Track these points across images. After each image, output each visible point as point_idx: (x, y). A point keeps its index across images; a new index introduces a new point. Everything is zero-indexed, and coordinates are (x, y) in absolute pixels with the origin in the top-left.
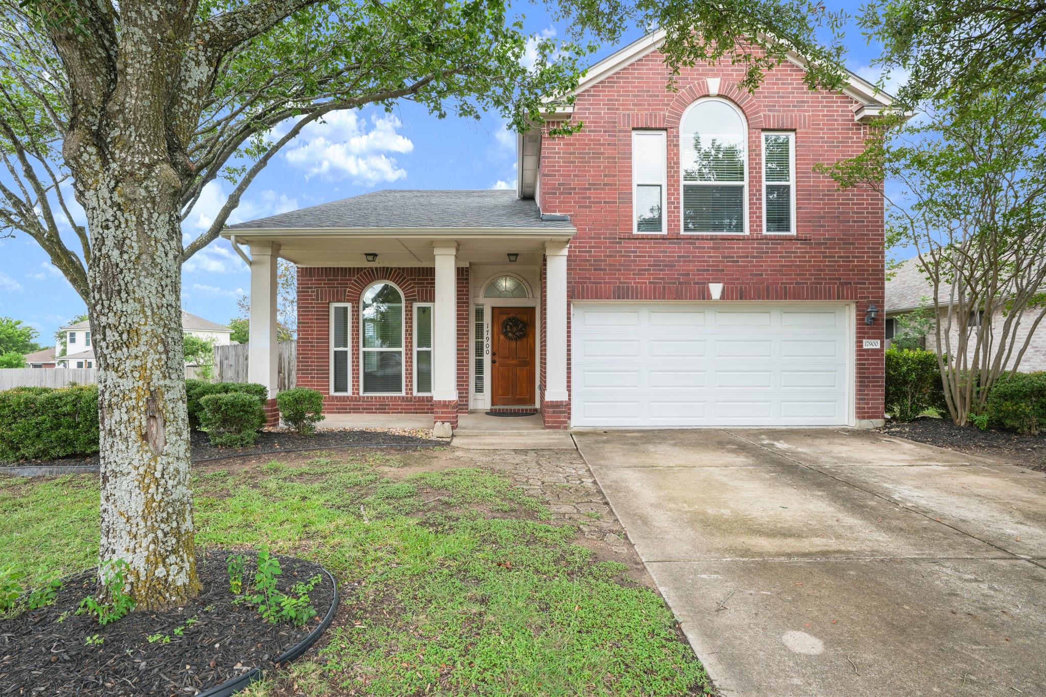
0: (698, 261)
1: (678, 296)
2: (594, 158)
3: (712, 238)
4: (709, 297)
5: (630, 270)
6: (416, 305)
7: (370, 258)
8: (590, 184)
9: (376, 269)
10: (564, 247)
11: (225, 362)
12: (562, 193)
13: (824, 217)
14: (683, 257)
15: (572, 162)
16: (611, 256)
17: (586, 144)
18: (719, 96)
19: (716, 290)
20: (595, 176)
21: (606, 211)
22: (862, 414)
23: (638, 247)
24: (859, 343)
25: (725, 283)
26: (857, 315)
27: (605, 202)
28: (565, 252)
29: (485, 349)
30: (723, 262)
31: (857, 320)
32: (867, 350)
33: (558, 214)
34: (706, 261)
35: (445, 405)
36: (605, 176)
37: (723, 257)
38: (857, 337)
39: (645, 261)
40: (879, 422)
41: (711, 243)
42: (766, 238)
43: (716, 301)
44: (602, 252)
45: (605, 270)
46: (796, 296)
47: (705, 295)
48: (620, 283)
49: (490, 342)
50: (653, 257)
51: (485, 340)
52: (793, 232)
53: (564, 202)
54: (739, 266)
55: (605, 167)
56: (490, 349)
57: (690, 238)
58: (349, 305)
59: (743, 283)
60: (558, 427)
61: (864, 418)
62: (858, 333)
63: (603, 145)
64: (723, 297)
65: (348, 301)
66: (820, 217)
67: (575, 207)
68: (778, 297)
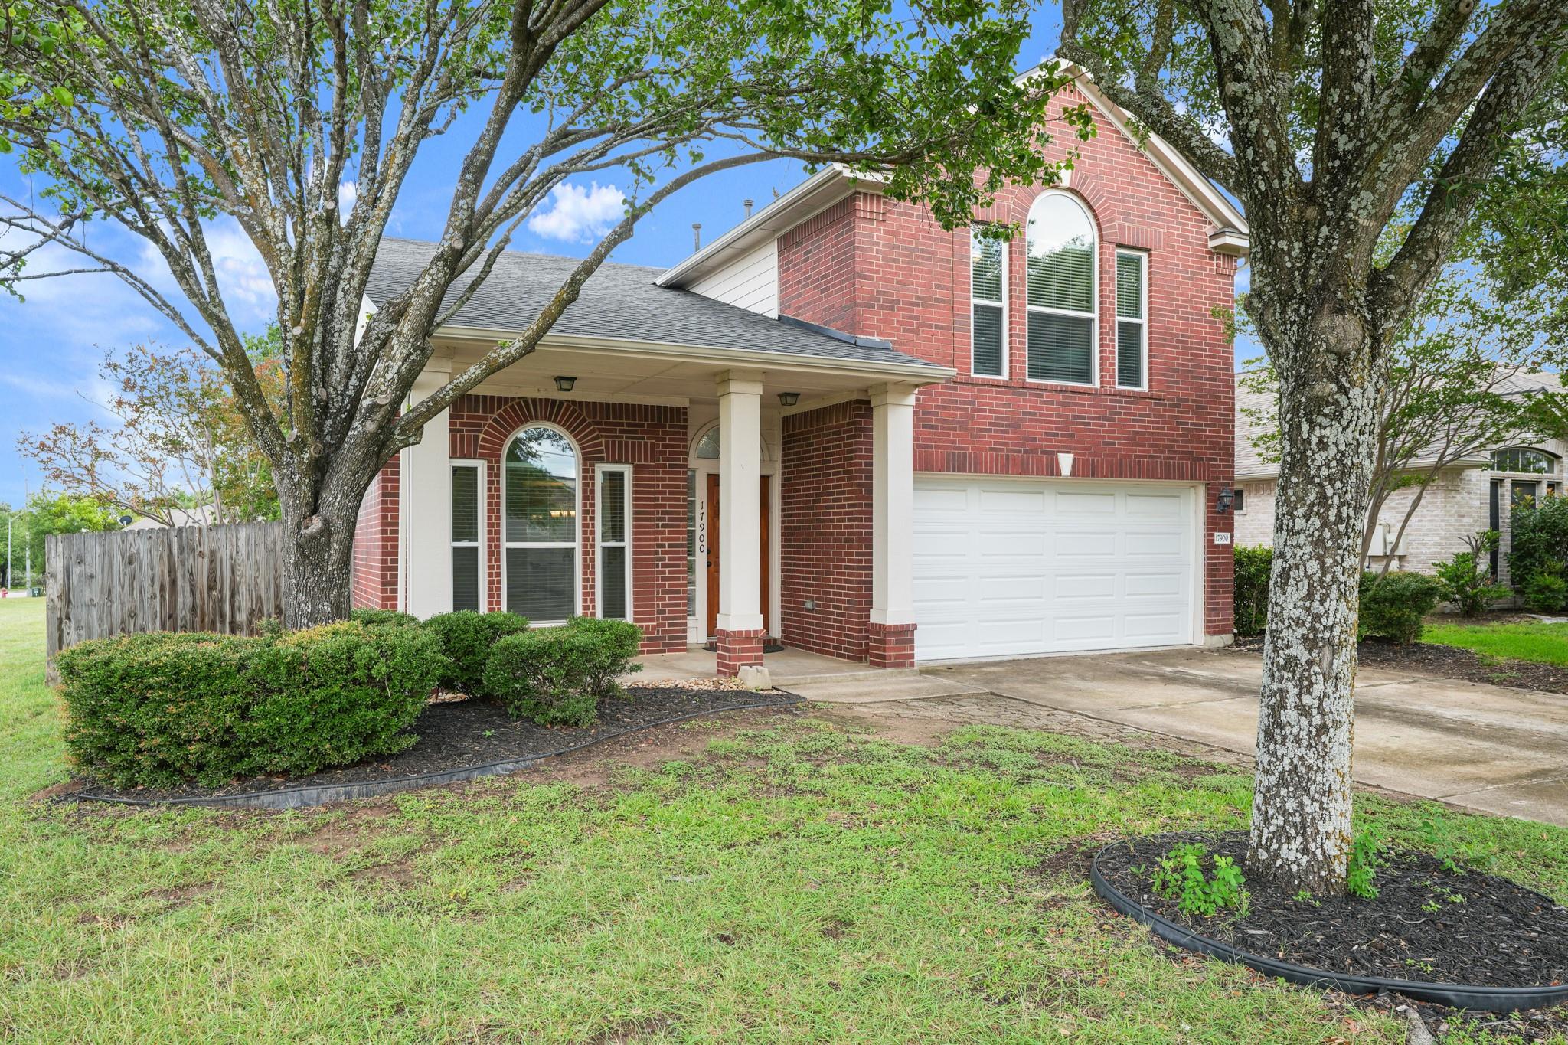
0: (1047, 422)
1: (1024, 470)
2: (923, 258)
3: (1062, 390)
4: (1058, 472)
5: (967, 430)
6: (601, 468)
7: (565, 385)
8: (918, 297)
10: (910, 393)
11: (77, 570)
12: (881, 307)
13: (1177, 371)
14: (1029, 414)
15: (894, 261)
16: (944, 408)
17: (913, 236)
18: (1069, 190)
19: (1066, 461)
20: (924, 285)
21: (938, 340)
22: (1212, 628)
23: (977, 397)
24: (1209, 537)
25: (1076, 454)
26: (1208, 501)
27: (937, 327)
28: (911, 400)
29: (698, 544)
30: (1073, 423)
31: (1208, 507)
32: (1218, 546)
33: (877, 338)
34: (1055, 422)
36: (938, 287)
37: (1074, 417)
38: (1208, 530)
39: (985, 418)
40: (1228, 638)
41: (1060, 398)
42: (1119, 394)
43: (1066, 478)
44: (933, 401)
45: (936, 427)
46: (1151, 475)
47: (1053, 469)
48: (956, 448)
49: (705, 532)
50: (994, 412)
51: (698, 529)
52: (1145, 388)
53: (885, 322)
54: (1091, 431)
55: (937, 273)
56: (705, 543)
57: (1038, 387)
59: (1095, 455)
60: (902, 665)
61: (1214, 633)
62: (1208, 524)
63: (935, 240)
64: (1073, 474)
65: (482, 457)
66: (1174, 370)
67: (898, 330)
68: (1132, 476)
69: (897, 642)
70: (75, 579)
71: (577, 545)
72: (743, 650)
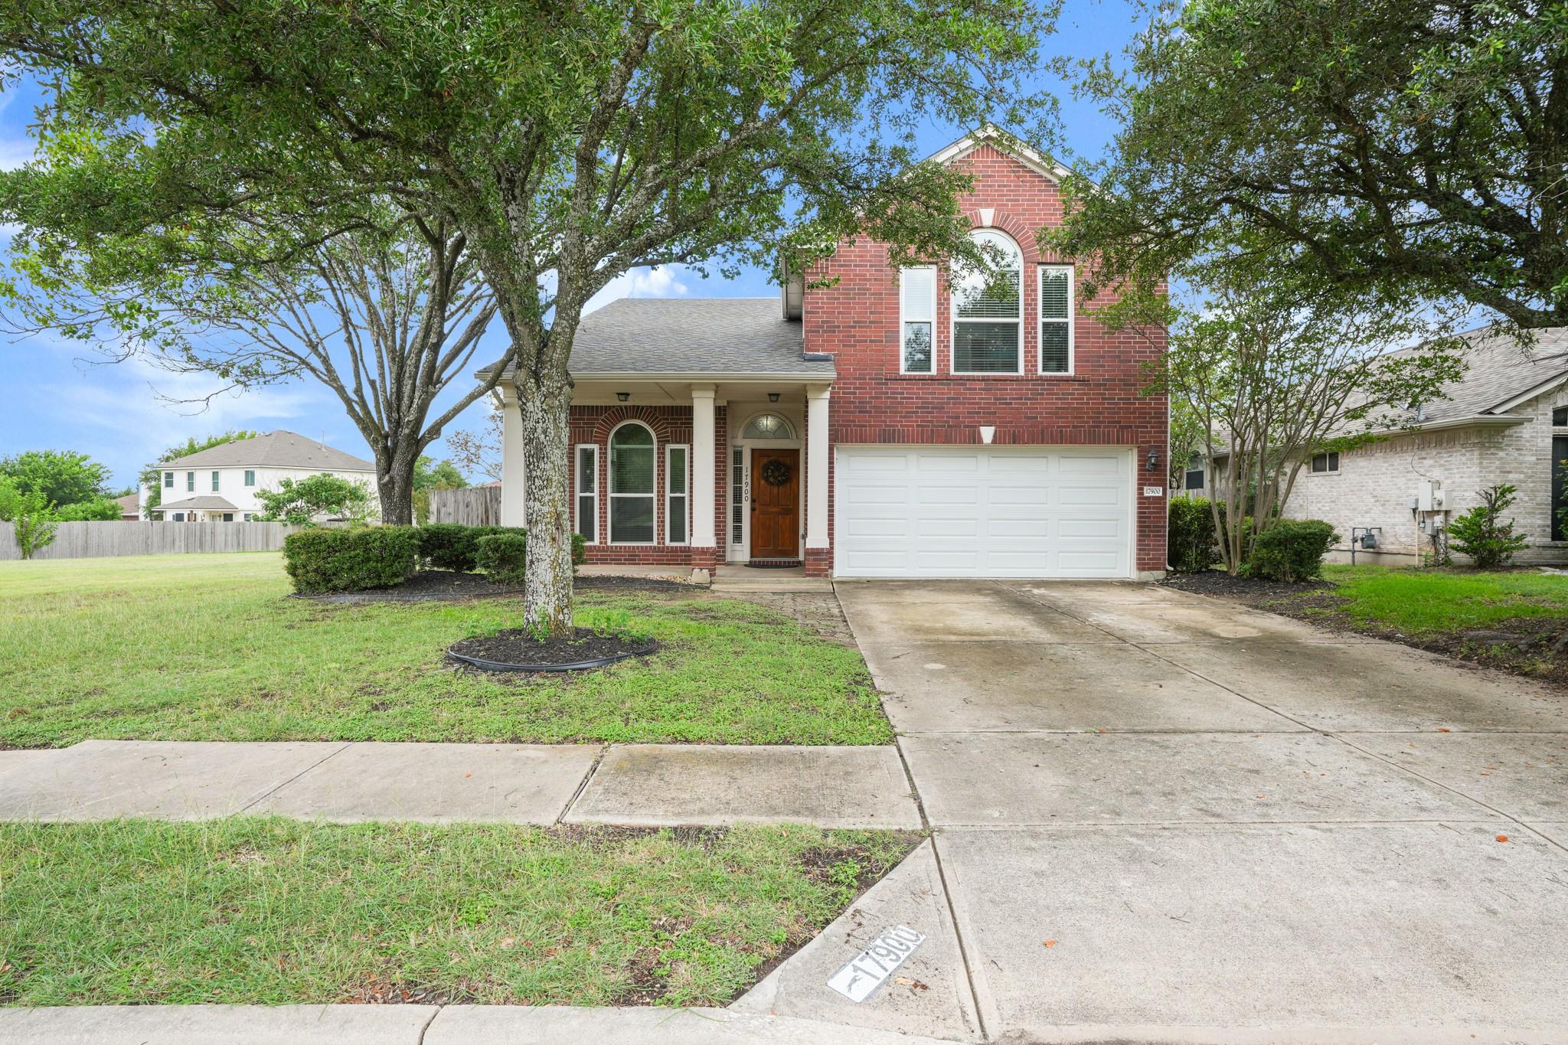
0: (969, 403)
1: (947, 440)
2: (859, 294)
3: (984, 379)
4: (980, 441)
5: (896, 412)
6: (669, 447)
7: (622, 398)
8: (855, 322)
9: (626, 407)
10: (825, 390)
11: (443, 510)
12: (825, 332)
13: (1104, 357)
14: (953, 398)
15: (836, 299)
16: (877, 398)
17: (851, 280)
18: (993, 227)
19: (987, 433)
20: (860, 313)
21: (872, 350)
22: (1142, 566)
23: (906, 389)
24: (1140, 490)
25: (997, 426)
26: (1139, 461)
27: (871, 341)
28: (827, 395)
29: (744, 495)
30: (995, 404)
31: (1139, 465)
32: (1149, 498)
33: (821, 353)
34: (977, 403)
35: (703, 551)
36: (871, 313)
37: (995, 399)
38: (1139, 484)
39: (912, 403)
40: (1160, 575)
41: (983, 385)
42: (1041, 378)
43: (988, 445)
44: (867, 393)
45: (870, 412)
46: (1073, 440)
47: (976, 439)
48: (887, 426)
49: (749, 488)
50: (921, 398)
51: (744, 485)
52: (1071, 372)
53: (827, 341)
54: (1012, 409)
55: (871, 304)
56: (749, 495)
57: (961, 378)
58: (596, 447)
59: (1016, 427)
60: (819, 575)
61: (1144, 569)
62: (1139, 479)
63: (869, 280)
64: (994, 441)
65: (595, 442)
66: (1099, 357)
67: (839, 346)
68: (1054, 441)
69: (815, 560)
70: (442, 515)
71: (654, 495)
72: (700, 560)
